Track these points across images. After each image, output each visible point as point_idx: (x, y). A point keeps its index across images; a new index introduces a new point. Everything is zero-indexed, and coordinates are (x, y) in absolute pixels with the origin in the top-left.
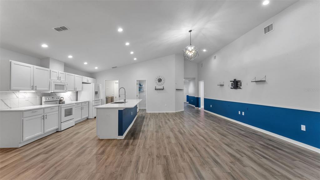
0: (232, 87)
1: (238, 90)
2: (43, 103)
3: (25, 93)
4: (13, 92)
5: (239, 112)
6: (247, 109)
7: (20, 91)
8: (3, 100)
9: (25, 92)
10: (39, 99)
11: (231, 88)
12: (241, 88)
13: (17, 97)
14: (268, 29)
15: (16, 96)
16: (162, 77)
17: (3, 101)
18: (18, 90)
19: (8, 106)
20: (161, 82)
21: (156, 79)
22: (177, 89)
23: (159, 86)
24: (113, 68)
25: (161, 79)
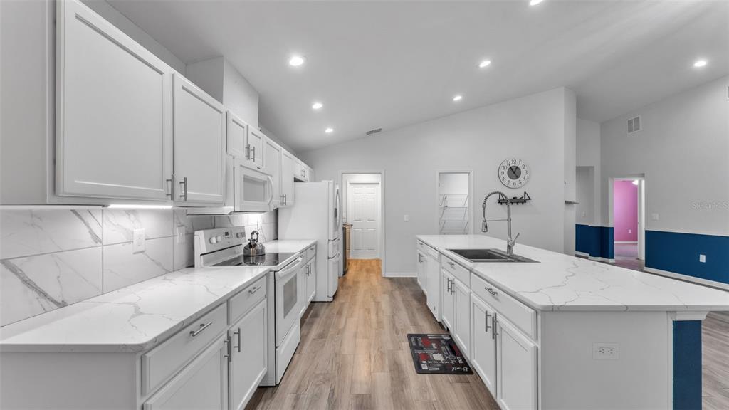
2: (199, 260)
3: (132, 217)
4: (74, 211)
7: (112, 206)
8: (16, 262)
9: (129, 212)
10: (184, 240)
13: (96, 239)
15: (91, 232)
16: (522, 163)
17: (14, 270)
18: (100, 201)
19: (45, 295)
20: (517, 177)
21: (502, 169)
22: (566, 202)
23: (513, 191)
24: (369, 133)
25: (517, 167)
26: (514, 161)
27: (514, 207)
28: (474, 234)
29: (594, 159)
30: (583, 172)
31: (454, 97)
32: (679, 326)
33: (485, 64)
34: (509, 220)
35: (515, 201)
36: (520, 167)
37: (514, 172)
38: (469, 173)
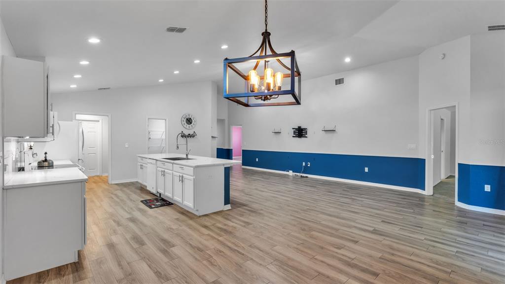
0: (295, 135)
1: (303, 139)
2: (28, 167)
5: (304, 163)
6: (314, 159)
11: (294, 137)
12: (306, 137)
14: (339, 82)
20: (191, 123)
21: (183, 118)
22: (212, 137)
23: (189, 131)
24: (99, 89)
25: (190, 119)
26: (189, 115)
27: (189, 139)
28: (169, 153)
29: (225, 116)
30: (220, 122)
31: (159, 79)
32: (226, 168)
33: (176, 72)
34: (187, 144)
35: (190, 136)
36: (192, 118)
37: (189, 121)
38: (166, 120)
